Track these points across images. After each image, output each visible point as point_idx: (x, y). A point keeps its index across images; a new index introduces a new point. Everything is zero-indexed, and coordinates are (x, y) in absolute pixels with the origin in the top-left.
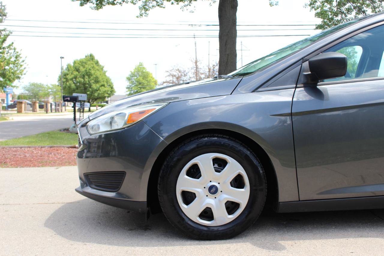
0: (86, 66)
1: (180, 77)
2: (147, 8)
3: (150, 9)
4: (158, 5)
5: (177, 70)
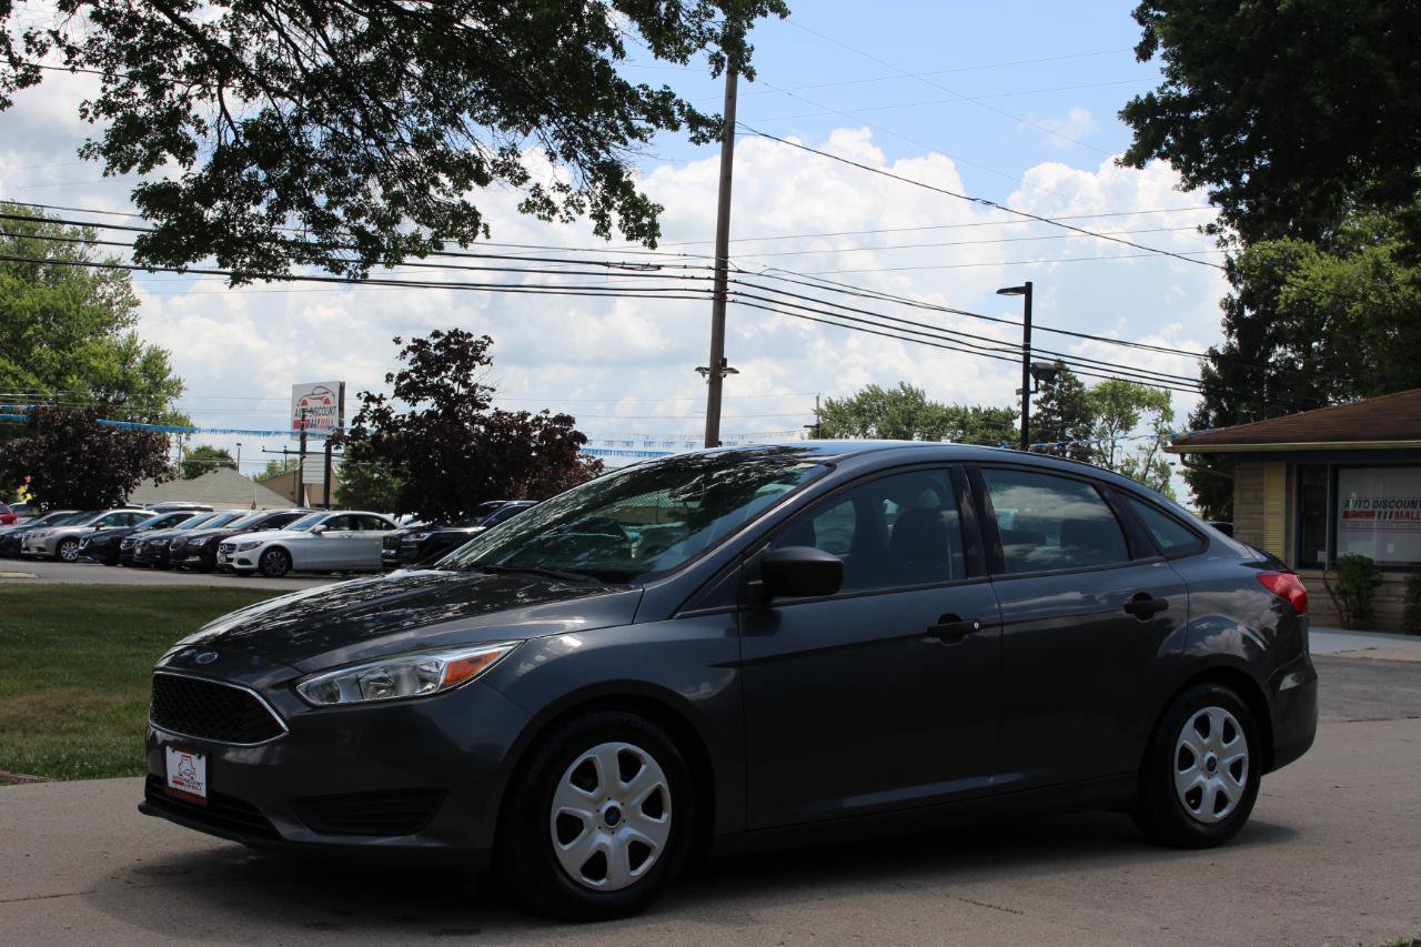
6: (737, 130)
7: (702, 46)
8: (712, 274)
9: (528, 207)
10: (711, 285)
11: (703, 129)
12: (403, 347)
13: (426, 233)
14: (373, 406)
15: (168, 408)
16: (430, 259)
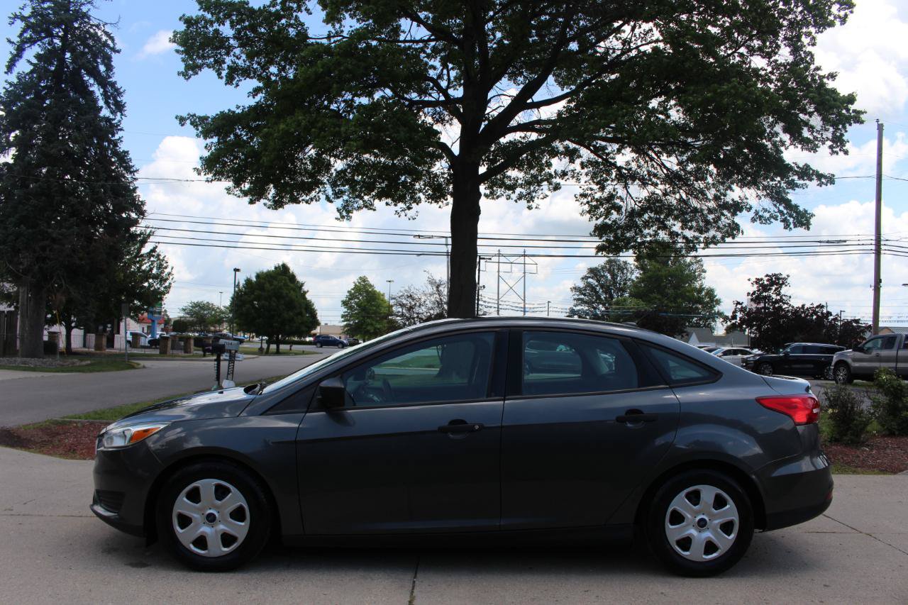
0: (275, 283)
1: (413, 309)
2: (350, 209)
3: (354, 212)
4: (366, 207)
5: (408, 297)
6: (883, 178)
7: (823, 144)
8: (873, 242)
9: (753, 220)
10: (873, 247)
11: (823, 180)
12: (751, 281)
13: (719, 235)
14: (739, 306)
15: (716, 309)
16: (719, 245)
